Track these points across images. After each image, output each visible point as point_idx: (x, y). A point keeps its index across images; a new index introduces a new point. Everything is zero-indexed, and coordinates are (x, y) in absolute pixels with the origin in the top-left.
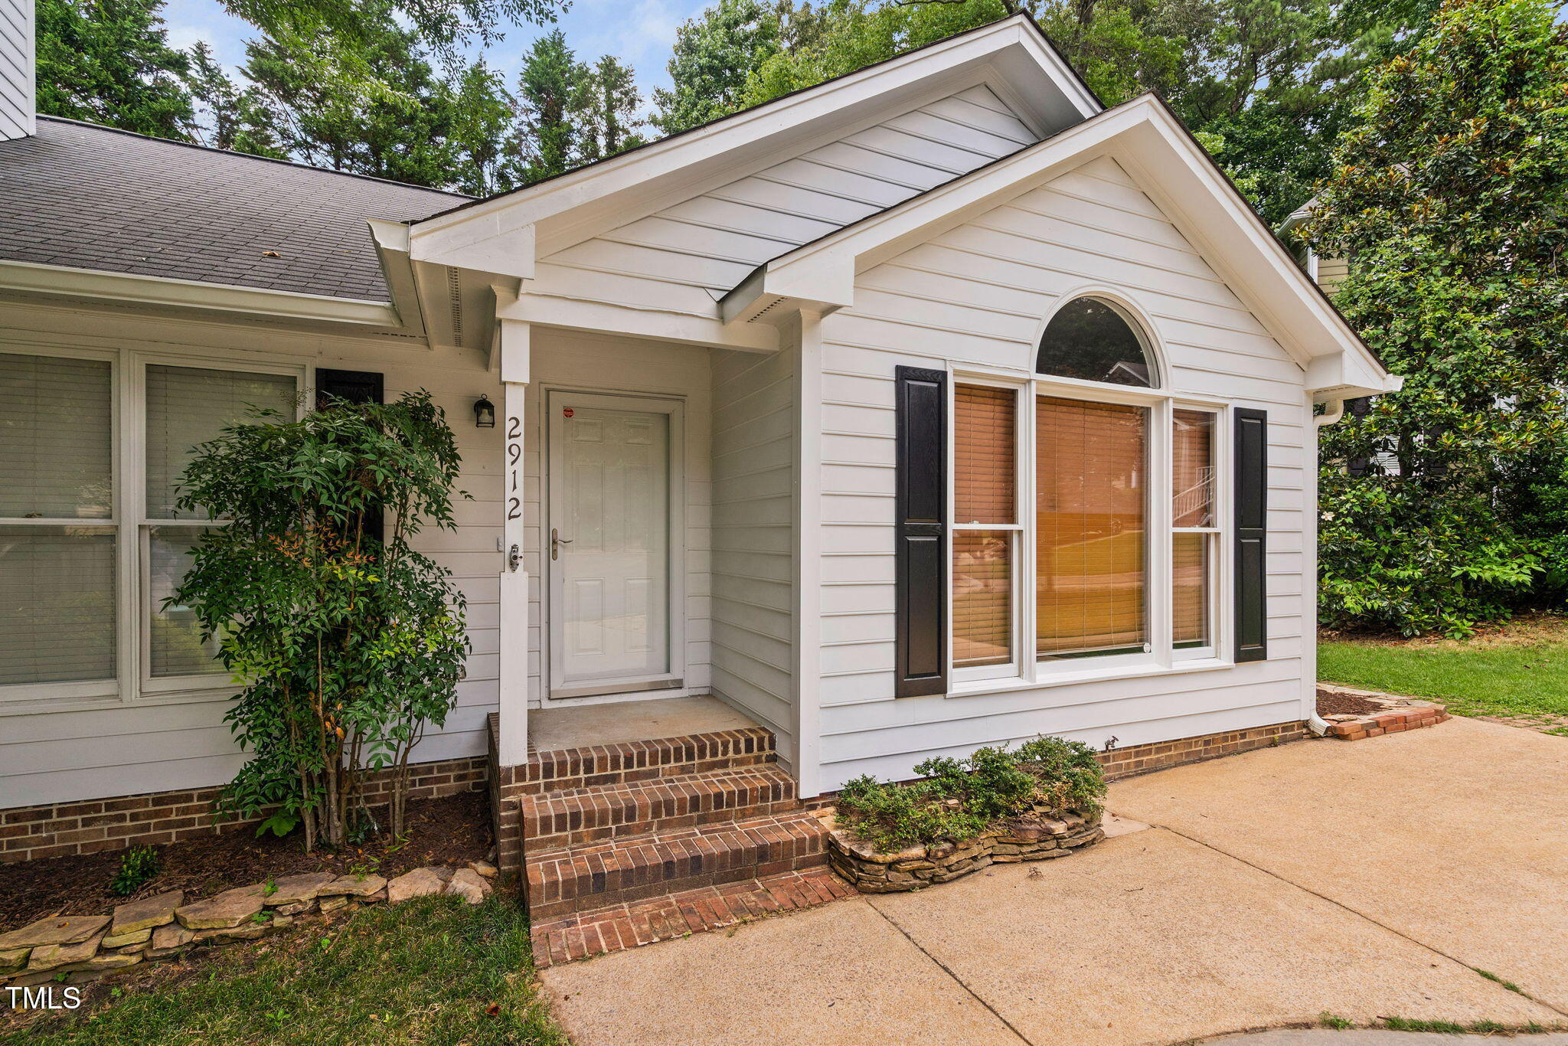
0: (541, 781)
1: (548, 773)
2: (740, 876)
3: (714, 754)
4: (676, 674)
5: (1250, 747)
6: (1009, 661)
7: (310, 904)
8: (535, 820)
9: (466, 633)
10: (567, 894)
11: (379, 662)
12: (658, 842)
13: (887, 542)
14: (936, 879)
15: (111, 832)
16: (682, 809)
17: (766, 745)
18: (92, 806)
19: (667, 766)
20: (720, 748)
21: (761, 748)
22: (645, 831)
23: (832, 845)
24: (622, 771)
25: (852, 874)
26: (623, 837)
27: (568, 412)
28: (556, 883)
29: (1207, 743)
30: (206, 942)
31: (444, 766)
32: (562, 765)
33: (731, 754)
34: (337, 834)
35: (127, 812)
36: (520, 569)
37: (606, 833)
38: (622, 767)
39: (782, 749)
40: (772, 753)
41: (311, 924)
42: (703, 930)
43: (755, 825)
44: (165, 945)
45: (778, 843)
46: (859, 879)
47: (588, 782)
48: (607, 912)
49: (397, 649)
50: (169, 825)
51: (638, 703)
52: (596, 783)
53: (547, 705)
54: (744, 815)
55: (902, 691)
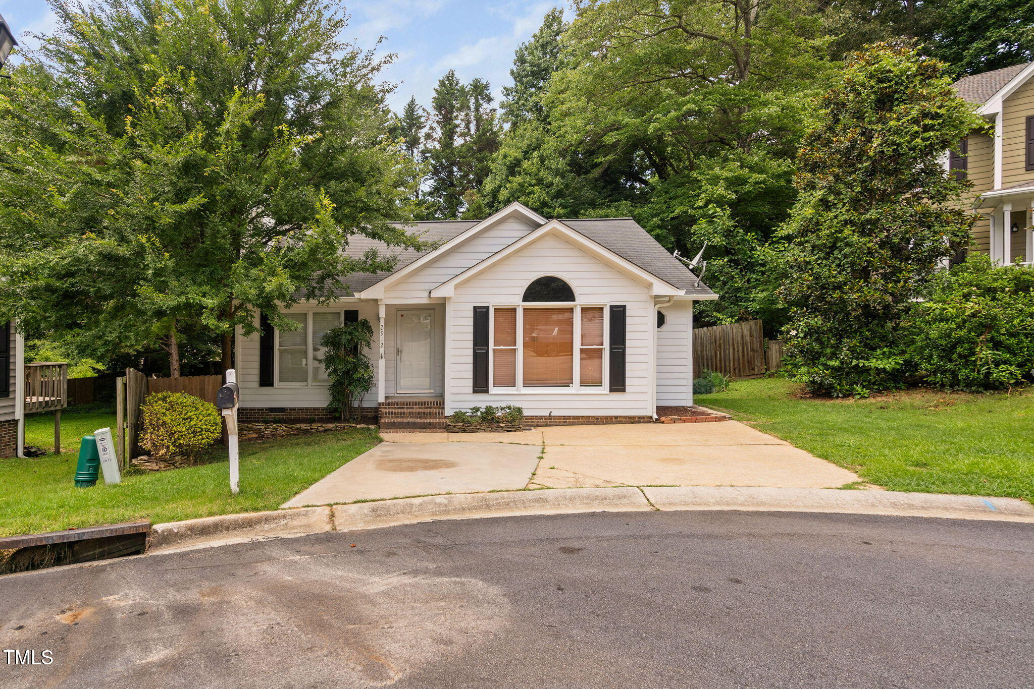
0: (387, 407)
1: (389, 405)
2: (425, 428)
4: (432, 389)
5: (620, 422)
6: (514, 386)
8: (384, 412)
9: (374, 374)
10: (388, 425)
12: (408, 419)
13: (471, 352)
17: (442, 404)
18: (302, 409)
19: (416, 406)
21: (439, 405)
24: (405, 406)
26: (402, 418)
27: (402, 316)
28: (385, 422)
29: (597, 419)
30: (326, 430)
31: (371, 408)
32: (392, 403)
33: (434, 406)
34: (348, 417)
35: (308, 411)
36: (383, 359)
37: (398, 416)
43: (431, 419)
44: (319, 429)
45: (433, 422)
46: (449, 430)
47: (397, 408)
48: (395, 429)
49: (359, 376)
50: (316, 414)
51: (420, 396)
53: (396, 395)
55: (475, 392)
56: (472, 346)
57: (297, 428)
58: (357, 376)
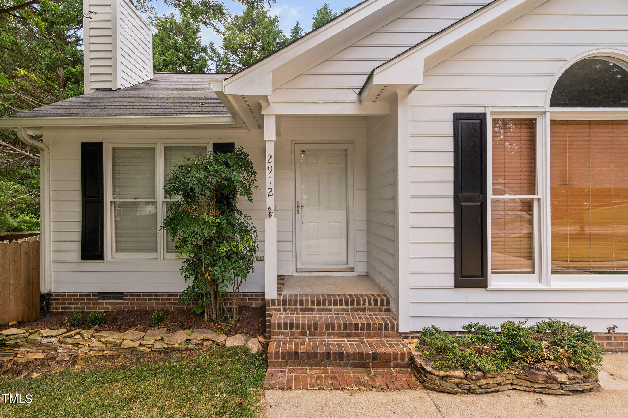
0: (282, 307)
1: (285, 304)
2: (363, 366)
3: (358, 304)
4: (351, 265)
6: (533, 273)
7: (201, 341)
8: (275, 323)
9: (257, 243)
10: (283, 358)
11: (222, 253)
12: (326, 342)
13: (449, 205)
14: (472, 391)
15: (156, 304)
16: (339, 328)
17: (385, 303)
19: (336, 307)
20: (361, 302)
21: (382, 304)
22: (322, 336)
23: (412, 359)
24: (316, 307)
25: (421, 377)
26: (312, 337)
27: (303, 152)
28: (278, 352)
30: (169, 348)
32: (290, 301)
33: (367, 305)
35: (160, 298)
36: (273, 217)
37: (304, 334)
38: (316, 305)
39: (392, 306)
40: (388, 307)
41: (199, 349)
42: (339, 389)
43: (374, 341)
44: (157, 347)
45: (383, 353)
46: (424, 381)
47: (301, 310)
48: (299, 369)
49: (229, 248)
50: (171, 304)
51: (333, 277)
52: (304, 311)
53: (295, 274)
54: (369, 336)
55: (458, 284)
56: (452, 194)
57: (115, 344)
58: (223, 249)
